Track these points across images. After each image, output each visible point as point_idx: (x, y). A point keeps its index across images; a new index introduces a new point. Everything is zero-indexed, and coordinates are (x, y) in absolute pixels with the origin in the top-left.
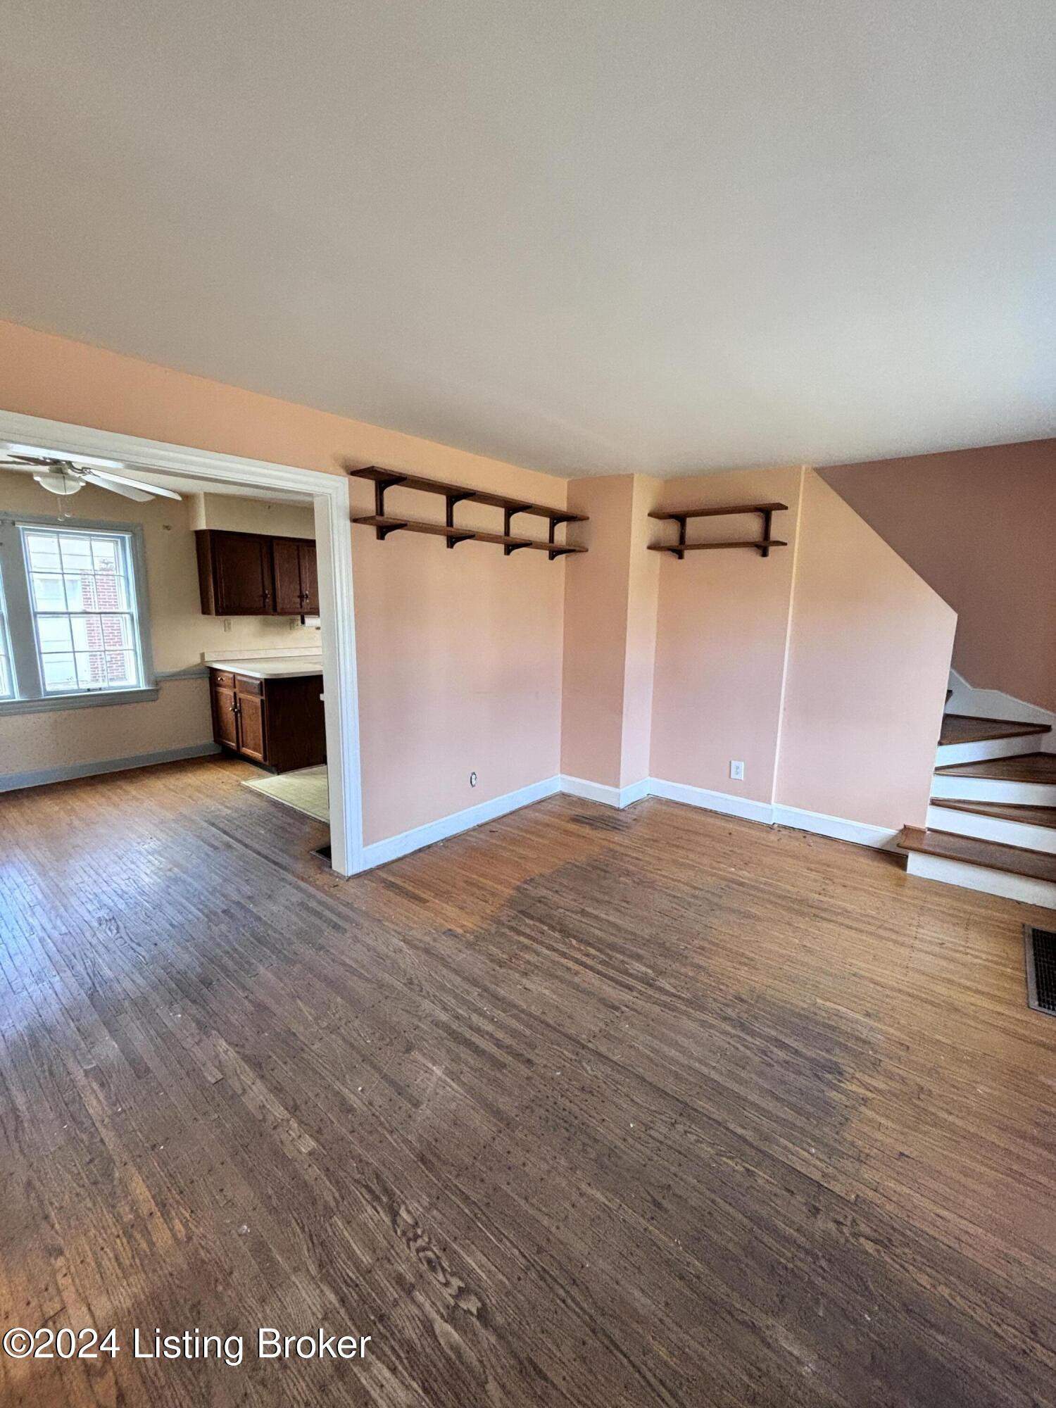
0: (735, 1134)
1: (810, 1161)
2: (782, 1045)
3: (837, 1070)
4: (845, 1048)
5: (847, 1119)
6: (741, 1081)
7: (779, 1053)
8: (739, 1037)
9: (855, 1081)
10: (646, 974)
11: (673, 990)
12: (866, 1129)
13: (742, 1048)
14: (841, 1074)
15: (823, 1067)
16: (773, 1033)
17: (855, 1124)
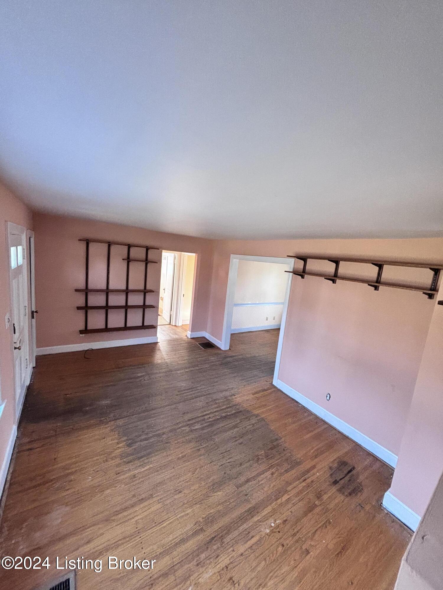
0: (136, 414)
1: (120, 422)
2: (146, 439)
3: (129, 445)
4: (132, 454)
5: (119, 435)
6: (145, 423)
7: (144, 437)
8: (155, 432)
9: (123, 447)
10: (194, 427)
11: (182, 429)
12: (114, 437)
13: (152, 430)
14: (127, 445)
15: (132, 443)
16: (151, 441)
17: (117, 436)
